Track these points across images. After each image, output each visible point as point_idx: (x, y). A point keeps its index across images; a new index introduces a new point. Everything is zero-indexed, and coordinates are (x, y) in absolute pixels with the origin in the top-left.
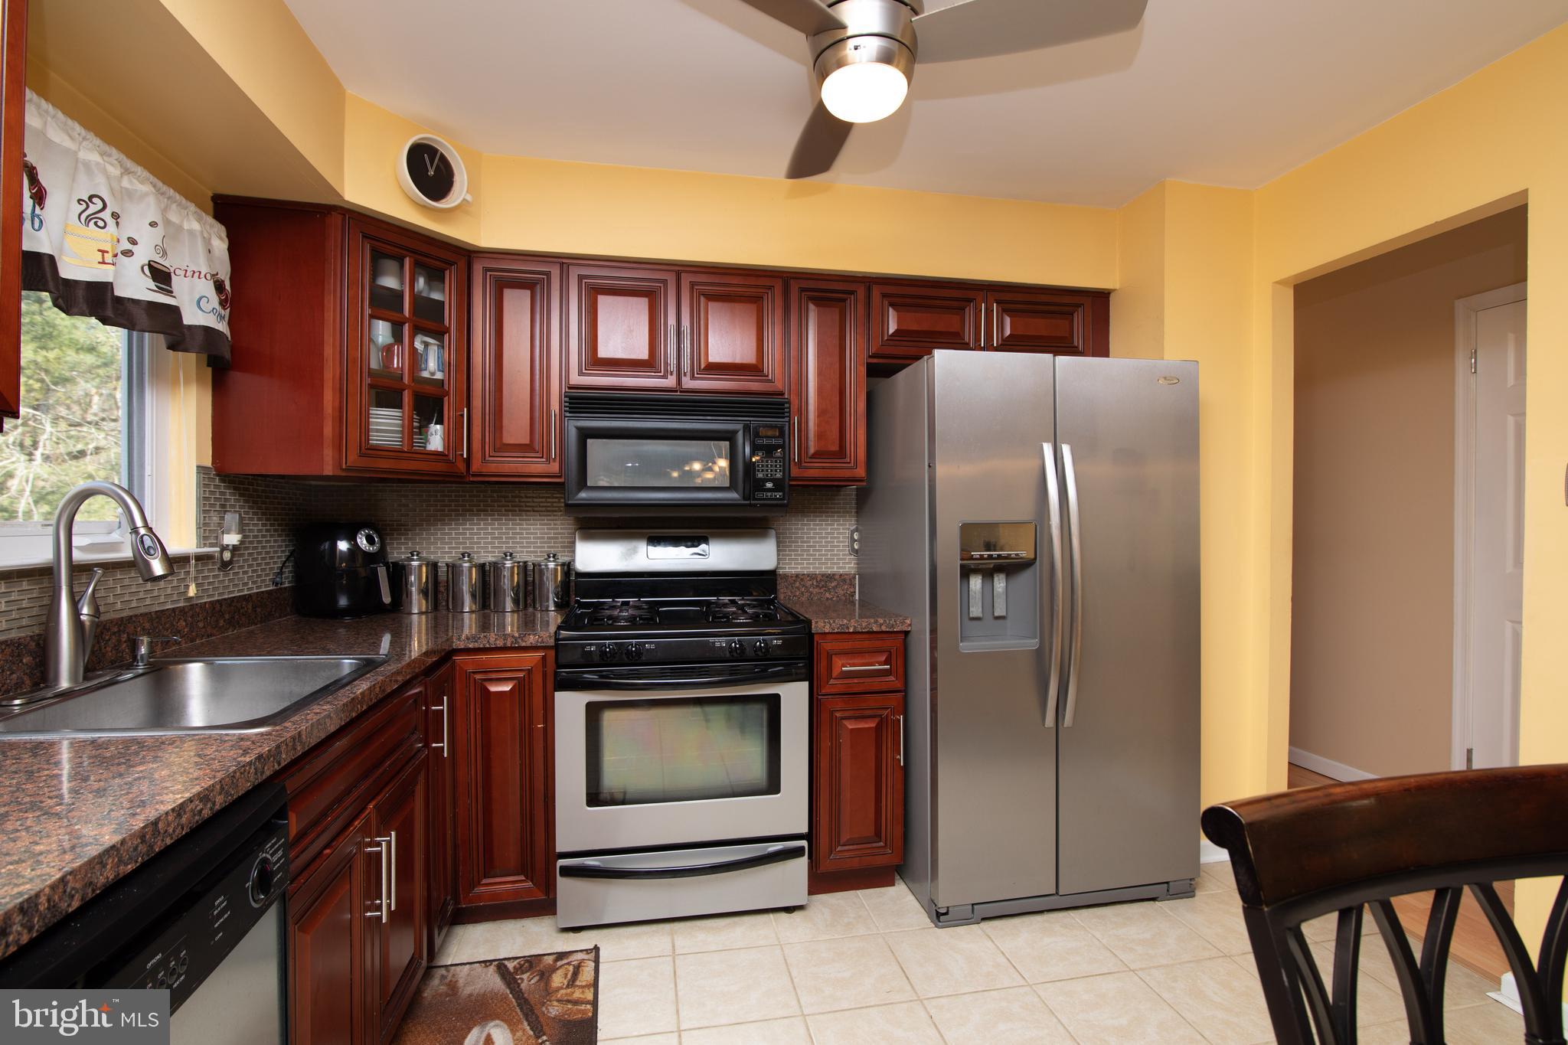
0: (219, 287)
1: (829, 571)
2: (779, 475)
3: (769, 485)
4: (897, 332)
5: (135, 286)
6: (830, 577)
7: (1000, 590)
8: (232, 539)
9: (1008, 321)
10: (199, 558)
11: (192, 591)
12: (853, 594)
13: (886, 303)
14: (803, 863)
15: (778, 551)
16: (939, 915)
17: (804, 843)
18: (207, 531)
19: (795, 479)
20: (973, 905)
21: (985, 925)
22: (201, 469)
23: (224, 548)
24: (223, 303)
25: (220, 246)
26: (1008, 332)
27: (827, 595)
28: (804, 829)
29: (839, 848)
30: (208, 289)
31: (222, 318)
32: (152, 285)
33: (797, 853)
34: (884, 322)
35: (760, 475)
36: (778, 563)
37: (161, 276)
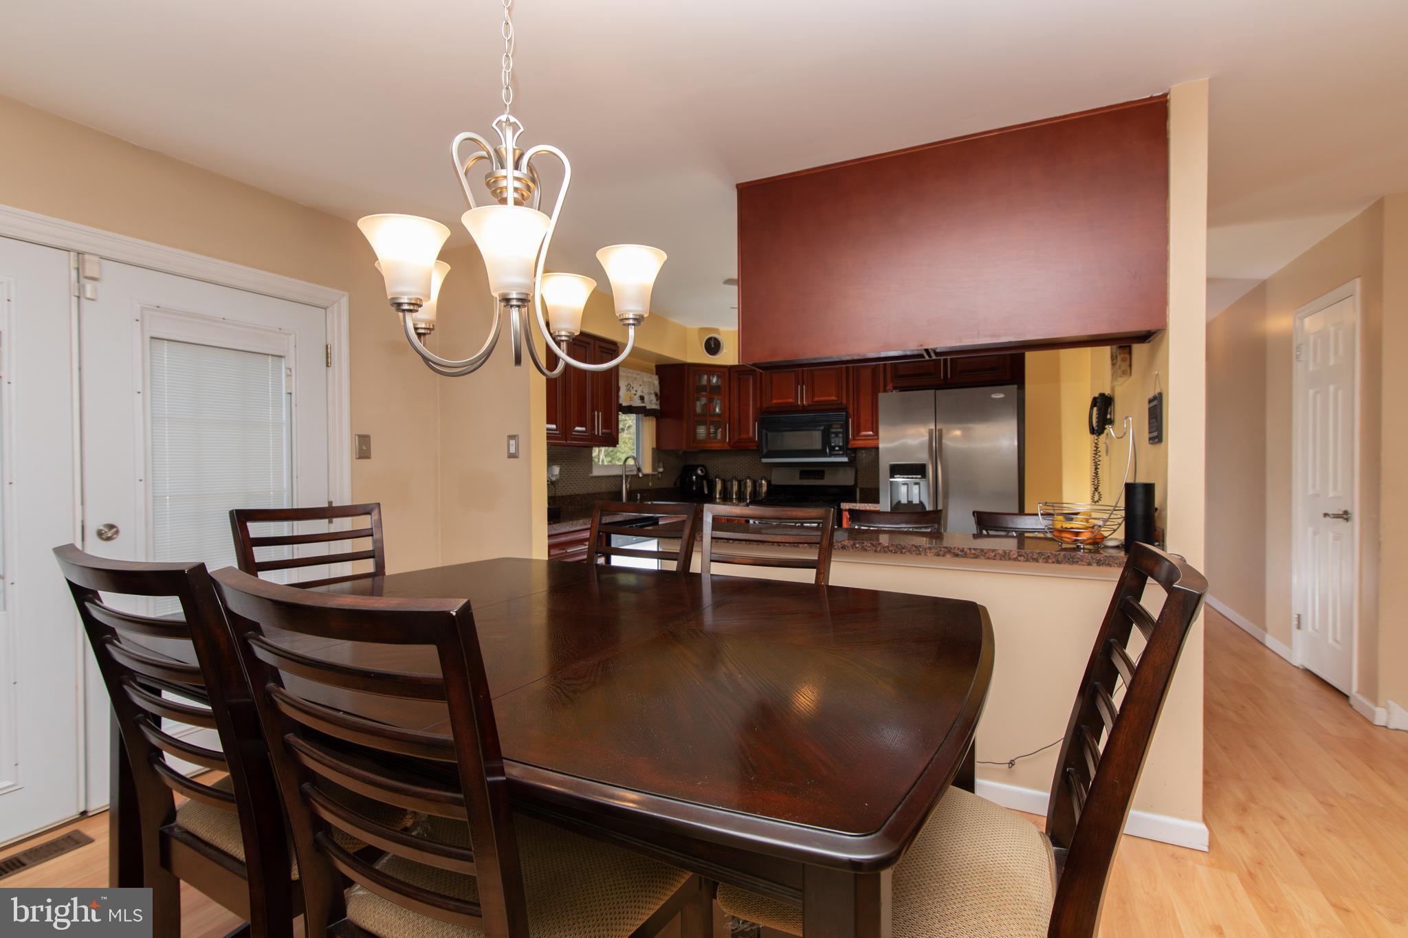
0: (656, 395)
2: (841, 444)
3: (837, 448)
5: (637, 403)
8: (661, 470)
10: (652, 475)
11: (650, 484)
15: (855, 477)
18: (654, 468)
19: (852, 445)
22: (653, 449)
23: (659, 473)
24: (657, 400)
25: (657, 382)
30: (653, 397)
31: (657, 404)
32: (640, 401)
35: (833, 444)
37: (642, 398)
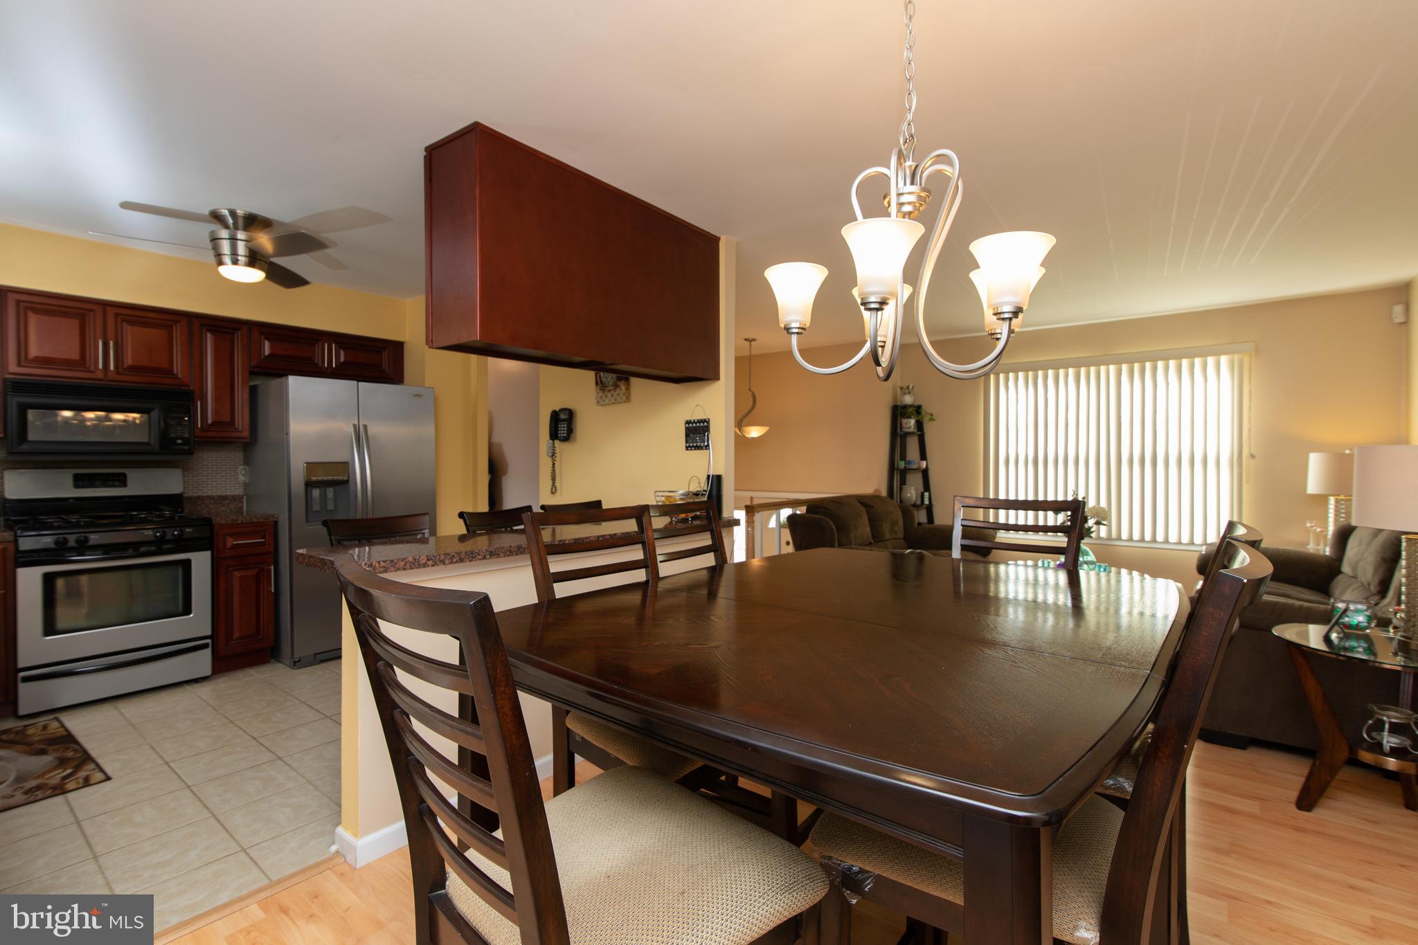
1: (224, 494)
2: (186, 435)
3: (179, 441)
4: (270, 355)
6: (224, 498)
7: (330, 497)
9: (342, 353)
12: (242, 508)
13: (263, 337)
14: (208, 652)
15: (184, 482)
16: (295, 662)
17: (209, 641)
19: (197, 437)
20: (315, 654)
21: (323, 665)
26: (342, 359)
27: (222, 509)
28: (209, 632)
29: (233, 642)
33: (205, 646)
34: (261, 347)
35: (173, 435)
36: (185, 488)
